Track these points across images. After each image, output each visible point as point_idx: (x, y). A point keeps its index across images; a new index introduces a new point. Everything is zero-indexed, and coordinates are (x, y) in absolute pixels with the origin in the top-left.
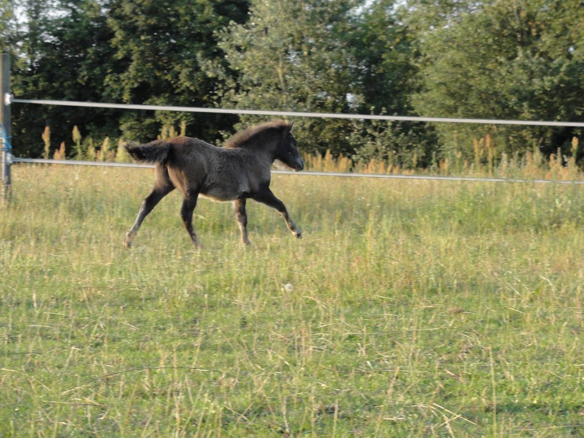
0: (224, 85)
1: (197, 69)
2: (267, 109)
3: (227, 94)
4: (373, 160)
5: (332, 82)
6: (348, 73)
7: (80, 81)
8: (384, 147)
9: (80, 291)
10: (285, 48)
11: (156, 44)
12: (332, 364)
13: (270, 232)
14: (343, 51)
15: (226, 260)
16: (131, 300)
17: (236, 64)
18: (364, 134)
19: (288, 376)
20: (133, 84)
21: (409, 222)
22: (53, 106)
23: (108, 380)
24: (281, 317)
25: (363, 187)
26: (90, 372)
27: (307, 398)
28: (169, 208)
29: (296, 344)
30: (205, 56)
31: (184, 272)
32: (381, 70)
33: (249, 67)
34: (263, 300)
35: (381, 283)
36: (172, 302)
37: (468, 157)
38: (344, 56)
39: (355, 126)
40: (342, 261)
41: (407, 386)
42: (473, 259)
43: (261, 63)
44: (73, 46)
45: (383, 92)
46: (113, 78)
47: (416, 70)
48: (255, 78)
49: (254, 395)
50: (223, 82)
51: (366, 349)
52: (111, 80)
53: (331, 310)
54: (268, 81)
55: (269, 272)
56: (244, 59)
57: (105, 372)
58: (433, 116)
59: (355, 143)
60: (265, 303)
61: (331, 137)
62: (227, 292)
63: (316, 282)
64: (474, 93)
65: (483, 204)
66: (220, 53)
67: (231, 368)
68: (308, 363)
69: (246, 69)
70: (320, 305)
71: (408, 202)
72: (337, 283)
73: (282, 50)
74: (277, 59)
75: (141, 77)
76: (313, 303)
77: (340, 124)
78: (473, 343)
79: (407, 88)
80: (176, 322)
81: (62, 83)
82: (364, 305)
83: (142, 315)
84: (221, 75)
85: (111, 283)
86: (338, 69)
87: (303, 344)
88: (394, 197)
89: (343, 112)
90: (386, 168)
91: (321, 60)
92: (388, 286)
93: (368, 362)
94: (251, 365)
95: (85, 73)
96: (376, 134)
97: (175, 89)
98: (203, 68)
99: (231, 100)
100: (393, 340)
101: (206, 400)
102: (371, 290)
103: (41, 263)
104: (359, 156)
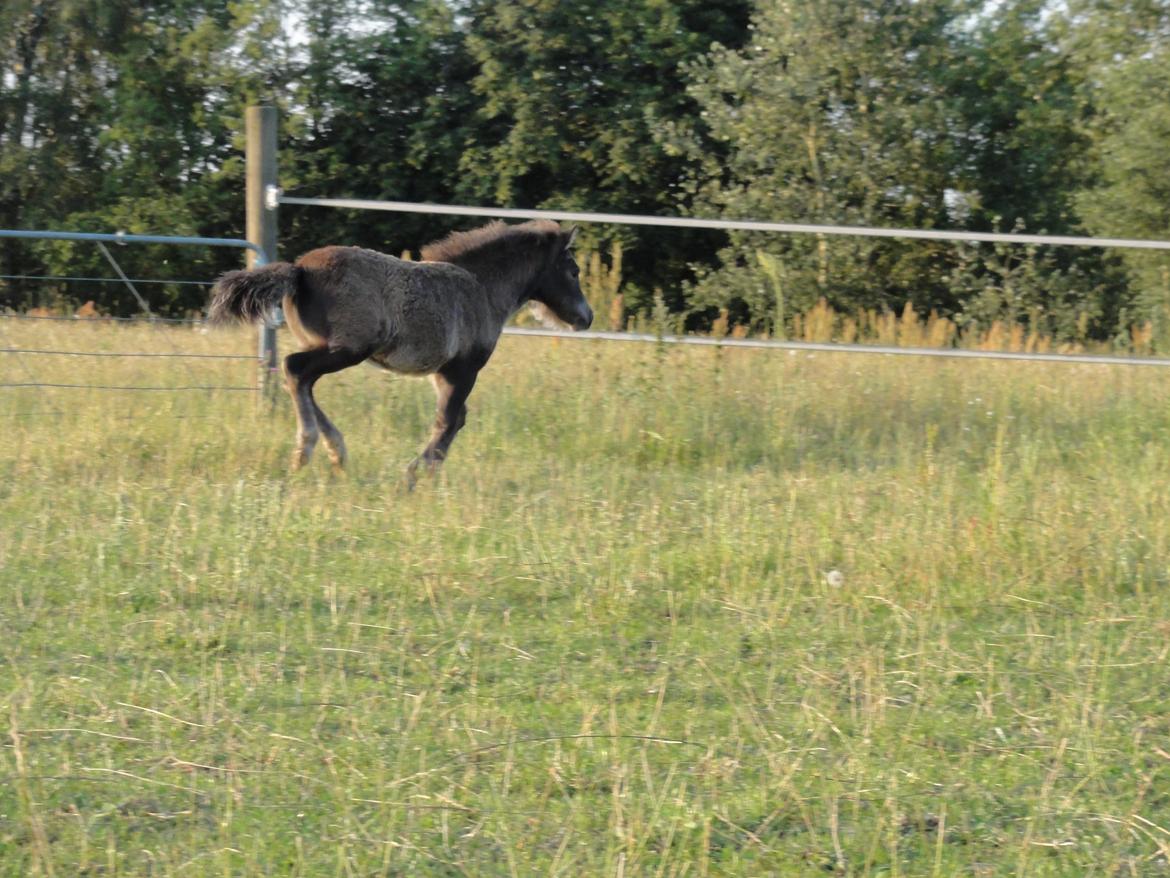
0: (699, 171)
1: (646, 138)
2: (784, 220)
3: (704, 189)
4: (997, 327)
5: (915, 166)
6: (947, 149)
7: (411, 161)
8: (1019, 298)
9: (418, 582)
10: (822, 97)
11: (564, 88)
12: (926, 732)
13: (795, 468)
14: (939, 103)
15: (709, 522)
16: (520, 599)
17: (724, 130)
18: (980, 272)
19: (839, 756)
20: (517, 167)
21: (1072, 449)
22: (357, 210)
23: (479, 759)
24: (820, 637)
25: (979, 378)
26: (444, 743)
27: (880, 802)
28: (591, 416)
29: (853, 692)
30: (661, 113)
31: (626, 545)
32: (1015, 142)
33: (750, 135)
34: (784, 604)
35: (1020, 571)
36: (601, 605)
38: (941, 113)
39: (962, 254)
40: (942, 527)
41: (1075, 782)
43: (773, 127)
44: (398, 91)
45: (1018, 187)
46: (478, 156)
47: (1086, 143)
48: (761, 158)
49: (772, 793)
50: (697, 164)
51: (993, 704)
52: (472, 160)
53: (922, 625)
54: (787, 163)
55: (794, 548)
56: (740, 120)
57: (474, 743)
58: (1119, 237)
59: (960, 289)
60: (788, 608)
61: (913, 277)
62: (711, 586)
63: (890, 566)
66: (693, 107)
67: (723, 739)
68: (879, 731)
69: (743, 140)
70: (899, 614)
71: (1069, 409)
72: (934, 570)
73: (816, 102)
74: (806, 120)
75: (534, 153)
76: (884, 609)
77: (931, 252)
79: (1066, 180)
80: (610, 644)
81: (375, 166)
82: (986, 615)
83: (542, 630)
84: (694, 150)
85: (480, 566)
86: (929, 139)
87: (868, 694)
88: (1042, 399)
89: (937, 227)
90: (1024, 340)
91: (894, 122)
92: (1035, 578)
93: (999, 731)
94: (764, 731)
95: (422, 145)
96: (1003, 271)
97: (599, 179)
98: (657, 137)
99: (713, 200)
100: (1046, 685)
101: (680, 802)
102: (1000, 586)
103: (337, 524)
104: (968, 317)
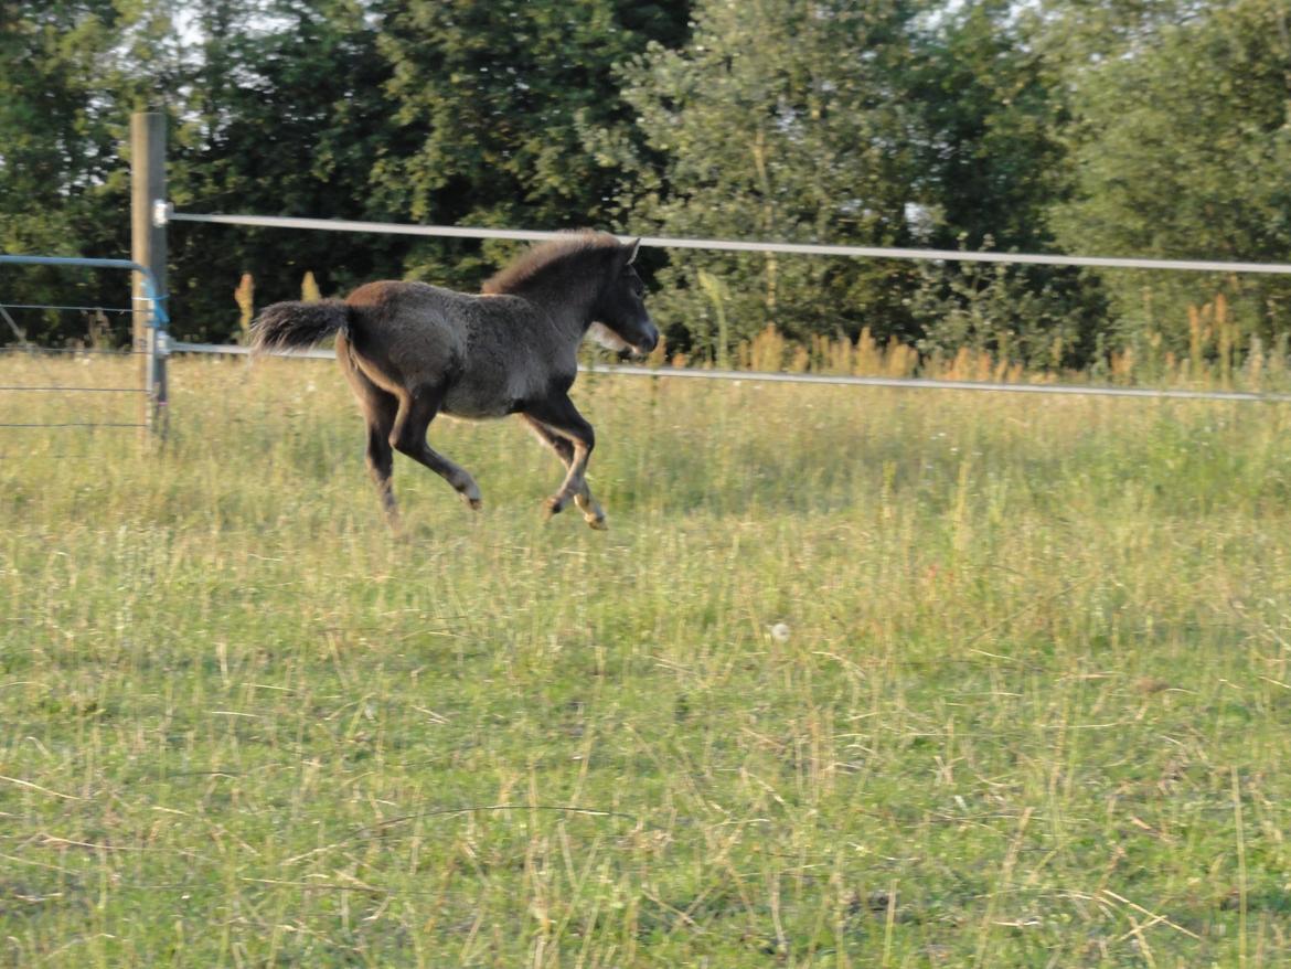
0: (635, 183)
1: (576, 148)
2: (728, 237)
3: (641, 203)
4: (963, 352)
5: (873, 177)
6: (908, 158)
7: (316, 173)
8: (987, 323)
9: (320, 639)
10: (770, 102)
11: (486, 92)
12: (879, 802)
13: (738, 509)
14: (899, 108)
15: (643, 571)
16: (433, 657)
17: (662, 138)
18: (945, 293)
19: (782, 828)
20: (433, 180)
21: (1045, 489)
22: (257, 228)
23: (385, 833)
24: (764, 697)
25: (943, 410)
26: (346, 816)
27: (825, 877)
28: (515, 454)
29: (799, 758)
30: (593, 120)
31: (550, 597)
32: (982, 152)
33: (691, 144)
34: (725, 660)
35: (984, 623)
36: (523, 662)
37: (1177, 343)
38: (901, 119)
39: (925, 274)
40: (899, 574)
41: (1045, 852)
42: (1186, 570)
43: (717, 135)
44: (302, 95)
45: (986, 200)
46: (390, 168)
47: (1060, 151)
48: (703, 168)
49: (707, 869)
50: (632, 176)
51: (953, 770)
52: (384, 172)
53: (876, 682)
54: (733, 174)
55: (737, 599)
56: (680, 127)
57: (379, 815)
58: (1097, 254)
59: (923, 313)
60: (729, 665)
61: (870, 299)
62: (644, 641)
63: (843, 620)
64: (1189, 204)
65: (1207, 448)
66: (627, 113)
67: (655, 809)
68: (827, 800)
69: (683, 149)
70: (851, 671)
71: (1042, 444)
72: (889, 625)
73: (764, 106)
74: (753, 127)
75: (452, 164)
76: (835, 666)
77: (892, 272)
78: (1189, 757)
79: (1039, 192)
80: (532, 706)
81: (277, 178)
82: (946, 672)
83: (457, 691)
84: (629, 160)
85: (389, 620)
86: (888, 148)
87: (815, 759)
88: (1012, 434)
89: (898, 244)
90: (992, 368)
91: (849, 130)
92: (1001, 630)
93: (959, 799)
94: (700, 802)
95: (329, 155)
96: (970, 293)
97: (526, 192)
98: (589, 146)
99: (651, 216)
100: (1011, 749)
101: (604, 879)
102: (963, 640)
103: (233, 575)
104: (932, 343)
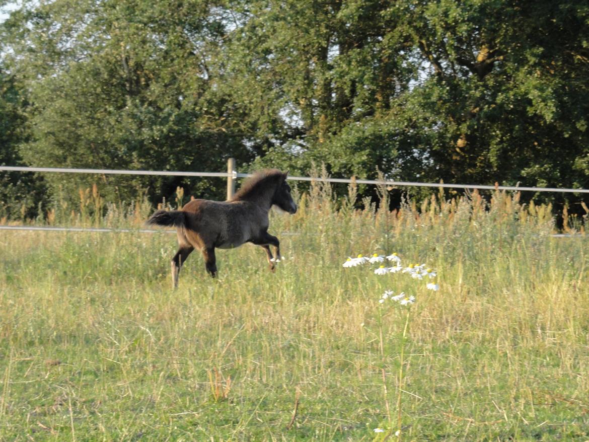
21: (13, 274)
42: (73, 309)
47: (24, 119)
58: (42, 166)
64: (83, 143)
65: (87, 254)
71: (13, 253)
78: (67, 394)
79: (15, 138)
